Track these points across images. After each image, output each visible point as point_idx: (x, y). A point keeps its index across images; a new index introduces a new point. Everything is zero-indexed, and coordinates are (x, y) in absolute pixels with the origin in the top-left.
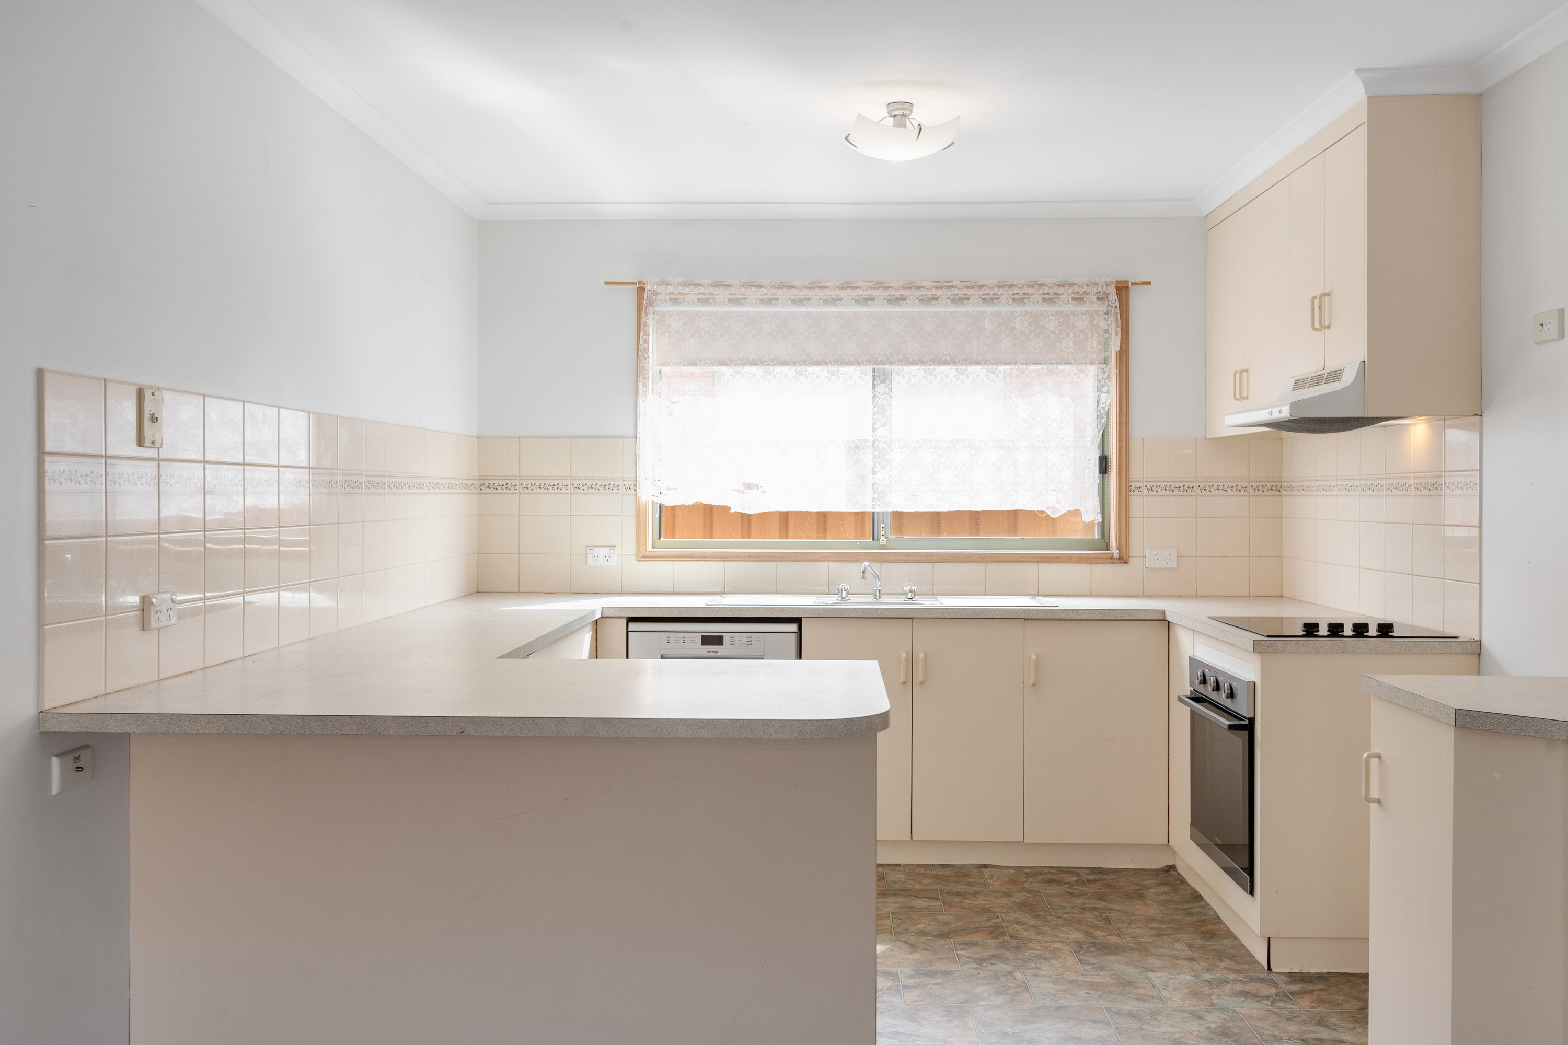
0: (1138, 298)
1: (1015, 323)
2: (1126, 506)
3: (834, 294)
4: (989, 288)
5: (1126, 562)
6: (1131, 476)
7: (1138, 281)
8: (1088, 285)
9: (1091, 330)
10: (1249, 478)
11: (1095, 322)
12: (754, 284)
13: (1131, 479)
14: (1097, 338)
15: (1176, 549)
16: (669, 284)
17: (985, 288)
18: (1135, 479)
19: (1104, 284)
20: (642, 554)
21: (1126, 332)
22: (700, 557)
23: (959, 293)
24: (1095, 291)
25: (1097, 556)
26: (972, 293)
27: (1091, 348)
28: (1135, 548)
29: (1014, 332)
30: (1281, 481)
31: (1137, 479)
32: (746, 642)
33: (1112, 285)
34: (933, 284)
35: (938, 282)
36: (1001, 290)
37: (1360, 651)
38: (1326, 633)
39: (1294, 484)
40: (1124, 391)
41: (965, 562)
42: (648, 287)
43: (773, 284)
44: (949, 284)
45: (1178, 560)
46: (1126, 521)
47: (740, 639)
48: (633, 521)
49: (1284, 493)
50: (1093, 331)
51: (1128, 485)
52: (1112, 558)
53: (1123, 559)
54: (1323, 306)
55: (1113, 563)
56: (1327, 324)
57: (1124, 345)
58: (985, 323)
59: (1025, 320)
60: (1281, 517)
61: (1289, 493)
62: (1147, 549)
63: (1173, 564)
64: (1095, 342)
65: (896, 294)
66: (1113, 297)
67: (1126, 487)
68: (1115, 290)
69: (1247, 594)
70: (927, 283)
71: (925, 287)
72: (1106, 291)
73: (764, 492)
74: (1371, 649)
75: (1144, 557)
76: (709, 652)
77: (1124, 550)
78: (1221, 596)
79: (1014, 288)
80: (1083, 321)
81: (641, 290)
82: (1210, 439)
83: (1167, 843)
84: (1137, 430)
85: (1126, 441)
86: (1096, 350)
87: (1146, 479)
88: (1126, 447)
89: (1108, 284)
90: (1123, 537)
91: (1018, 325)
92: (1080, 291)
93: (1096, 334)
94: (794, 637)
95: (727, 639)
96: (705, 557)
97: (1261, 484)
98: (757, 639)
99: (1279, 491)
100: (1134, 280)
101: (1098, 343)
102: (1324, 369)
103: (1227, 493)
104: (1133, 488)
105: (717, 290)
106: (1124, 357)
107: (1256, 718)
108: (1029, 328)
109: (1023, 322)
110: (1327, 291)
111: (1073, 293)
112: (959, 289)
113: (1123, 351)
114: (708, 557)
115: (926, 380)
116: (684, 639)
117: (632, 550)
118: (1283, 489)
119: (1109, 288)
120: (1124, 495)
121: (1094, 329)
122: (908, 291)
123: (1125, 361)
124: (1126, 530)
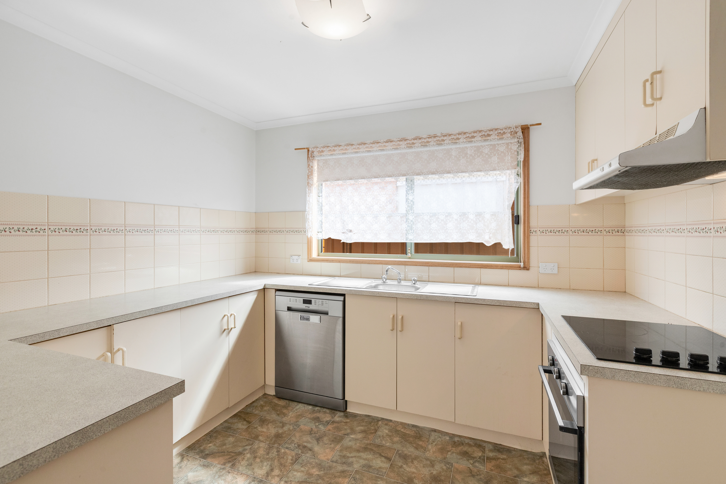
0: (534, 134)
1: (468, 151)
2: (528, 240)
3: (383, 145)
4: (454, 135)
5: (528, 269)
6: (530, 225)
7: (534, 123)
8: (506, 129)
9: (508, 151)
10: (603, 225)
11: (509, 147)
12: (351, 144)
13: (531, 227)
14: (510, 155)
15: (557, 264)
16: (318, 147)
17: (452, 135)
18: (533, 227)
19: (515, 127)
20: (310, 259)
21: (528, 151)
22: (331, 261)
23: (439, 139)
24: (509, 131)
25: (512, 266)
26: (446, 139)
27: (508, 160)
28: (533, 262)
29: (467, 156)
30: (624, 227)
31: (534, 227)
32: (321, 304)
33: (519, 127)
34: (428, 136)
35: (430, 135)
36: (460, 135)
37: (702, 389)
38: (660, 364)
39: (633, 229)
40: (527, 181)
41: (444, 266)
42: (310, 150)
43: (358, 143)
44: (435, 135)
45: (558, 270)
46: (528, 248)
47: (319, 302)
48: (306, 245)
49: (627, 234)
50: (509, 152)
51: (529, 230)
52: (520, 267)
53: (526, 268)
54: (655, 82)
55: (521, 270)
56: (658, 96)
57: (527, 158)
58: (452, 152)
59: (472, 149)
60: (625, 248)
61: (629, 234)
62: (540, 263)
63: (556, 271)
64: (510, 157)
65: (410, 142)
66: (520, 134)
67: (528, 231)
68: (521, 129)
69: (602, 289)
70: (424, 136)
71: (423, 138)
72: (516, 131)
73: (354, 234)
74: (715, 389)
75: (538, 267)
76: (306, 307)
77: (527, 263)
78: (585, 290)
79: (466, 134)
80: (503, 147)
81: (308, 150)
82: (578, 205)
83: (542, 440)
84: (534, 201)
85: (528, 207)
86: (510, 161)
87: (539, 227)
88: (528, 210)
89: (517, 127)
90: (526, 256)
91: (469, 152)
92: (501, 132)
93: (510, 153)
94: (341, 303)
95: (313, 301)
96: (333, 261)
97: (611, 229)
98: (326, 303)
99: (623, 233)
100: (531, 124)
101: (511, 157)
102: (656, 134)
103: (589, 234)
104: (532, 231)
105: (336, 148)
106: (527, 164)
107: (585, 428)
108: (474, 153)
109: (471, 150)
110: (659, 69)
111: (497, 133)
112: (439, 137)
113: (526, 161)
114: (334, 261)
115: (424, 181)
116: (296, 300)
117: (306, 257)
118: (625, 231)
119: (517, 129)
120: (527, 235)
121: (509, 151)
122: (416, 140)
123: (527, 166)
124: (528, 253)
